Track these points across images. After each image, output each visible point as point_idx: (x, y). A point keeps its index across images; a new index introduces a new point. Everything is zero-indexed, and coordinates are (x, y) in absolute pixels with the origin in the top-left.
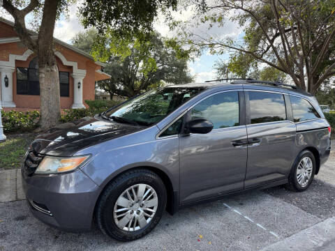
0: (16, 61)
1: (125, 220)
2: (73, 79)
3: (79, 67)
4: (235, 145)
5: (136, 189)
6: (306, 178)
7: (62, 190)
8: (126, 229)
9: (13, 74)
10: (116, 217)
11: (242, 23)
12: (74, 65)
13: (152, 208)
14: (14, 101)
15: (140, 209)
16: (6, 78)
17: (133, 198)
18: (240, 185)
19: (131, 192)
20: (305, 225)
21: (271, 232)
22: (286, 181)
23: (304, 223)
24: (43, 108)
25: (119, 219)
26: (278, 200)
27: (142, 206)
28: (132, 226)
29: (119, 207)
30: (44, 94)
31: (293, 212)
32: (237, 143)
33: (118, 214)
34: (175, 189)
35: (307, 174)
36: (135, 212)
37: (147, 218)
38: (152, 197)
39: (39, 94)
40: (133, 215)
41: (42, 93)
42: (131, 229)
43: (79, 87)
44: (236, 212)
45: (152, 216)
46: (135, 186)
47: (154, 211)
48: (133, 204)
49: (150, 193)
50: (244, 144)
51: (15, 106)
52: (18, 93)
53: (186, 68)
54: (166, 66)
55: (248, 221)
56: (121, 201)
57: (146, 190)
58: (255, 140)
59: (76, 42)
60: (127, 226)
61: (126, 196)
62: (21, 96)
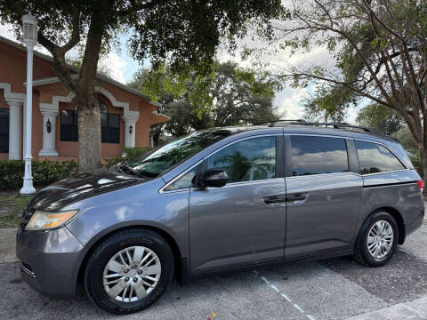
0: (60, 103)
1: (118, 288)
2: (124, 123)
3: (131, 108)
4: (267, 202)
5: (132, 252)
6: (383, 250)
7: (49, 248)
8: (119, 298)
9: (57, 118)
10: (106, 282)
11: (331, 48)
12: (126, 106)
13: (154, 276)
14: (57, 148)
15: (137, 276)
16: (48, 122)
17: (128, 262)
18: (279, 253)
19: (125, 255)
20: (362, 310)
21: (308, 316)
22: (351, 251)
23: (360, 307)
24: (80, 157)
25: (111, 286)
26: (339, 276)
27: (140, 273)
28: (127, 296)
29: (110, 272)
30: (82, 140)
31: (352, 293)
32: (271, 199)
33: (109, 280)
34: (184, 254)
35: (385, 244)
36: (131, 279)
37: (146, 287)
38: (153, 263)
39: (77, 140)
40: (128, 283)
41: (81, 140)
42: (126, 300)
43: (131, 132)
44: (273, 288)
45: (154, 286)
46: (130, 248)
47: (156, 280)
48: (128, 270)
49: (150, 257)
50: (279, 202)
51: (57, 154)
52: (62, 140)
53: (270, 105)
54: (247, 103)
55: (285, 300)
56: (112, 265)
57: (145, 253)
58: (298, 196)
59: (139, 78)
60: (121, 295)
61: (118, 260)
62: (63, 142)
